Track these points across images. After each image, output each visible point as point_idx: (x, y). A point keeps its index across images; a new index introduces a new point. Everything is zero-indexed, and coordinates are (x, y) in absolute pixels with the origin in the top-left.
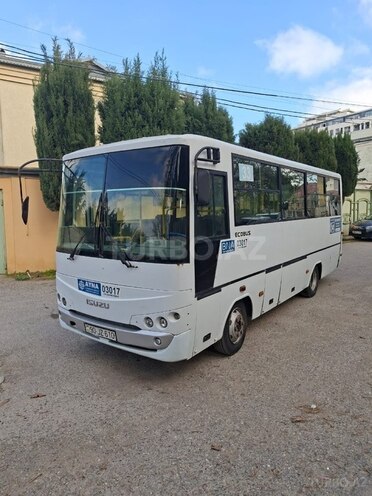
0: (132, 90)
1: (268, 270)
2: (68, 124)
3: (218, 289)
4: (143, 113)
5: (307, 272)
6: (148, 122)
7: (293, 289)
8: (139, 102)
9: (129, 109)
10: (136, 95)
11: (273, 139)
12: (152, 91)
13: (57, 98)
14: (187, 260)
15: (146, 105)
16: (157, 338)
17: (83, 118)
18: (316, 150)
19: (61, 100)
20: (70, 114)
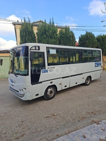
0: (43, 29)
1: (63, 78)
2: (26, 39)
3: (41, 82)
4: (46, 35)
5: (83, 78)
6: (48, 37)
7: (76, 83)
8: (45, 32)
9: (43, 34)
10: (44, 30)
11: (88, 39)
12: (49, 28)
13: (24, 33)
14: (28, 75)
15: (47, 33)
16: (21, 94)
17: (31, 37)
18: (104, 41)
19: (25, 33)
20: (27, 36)
